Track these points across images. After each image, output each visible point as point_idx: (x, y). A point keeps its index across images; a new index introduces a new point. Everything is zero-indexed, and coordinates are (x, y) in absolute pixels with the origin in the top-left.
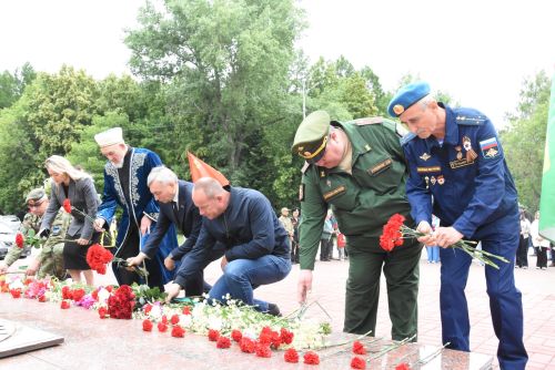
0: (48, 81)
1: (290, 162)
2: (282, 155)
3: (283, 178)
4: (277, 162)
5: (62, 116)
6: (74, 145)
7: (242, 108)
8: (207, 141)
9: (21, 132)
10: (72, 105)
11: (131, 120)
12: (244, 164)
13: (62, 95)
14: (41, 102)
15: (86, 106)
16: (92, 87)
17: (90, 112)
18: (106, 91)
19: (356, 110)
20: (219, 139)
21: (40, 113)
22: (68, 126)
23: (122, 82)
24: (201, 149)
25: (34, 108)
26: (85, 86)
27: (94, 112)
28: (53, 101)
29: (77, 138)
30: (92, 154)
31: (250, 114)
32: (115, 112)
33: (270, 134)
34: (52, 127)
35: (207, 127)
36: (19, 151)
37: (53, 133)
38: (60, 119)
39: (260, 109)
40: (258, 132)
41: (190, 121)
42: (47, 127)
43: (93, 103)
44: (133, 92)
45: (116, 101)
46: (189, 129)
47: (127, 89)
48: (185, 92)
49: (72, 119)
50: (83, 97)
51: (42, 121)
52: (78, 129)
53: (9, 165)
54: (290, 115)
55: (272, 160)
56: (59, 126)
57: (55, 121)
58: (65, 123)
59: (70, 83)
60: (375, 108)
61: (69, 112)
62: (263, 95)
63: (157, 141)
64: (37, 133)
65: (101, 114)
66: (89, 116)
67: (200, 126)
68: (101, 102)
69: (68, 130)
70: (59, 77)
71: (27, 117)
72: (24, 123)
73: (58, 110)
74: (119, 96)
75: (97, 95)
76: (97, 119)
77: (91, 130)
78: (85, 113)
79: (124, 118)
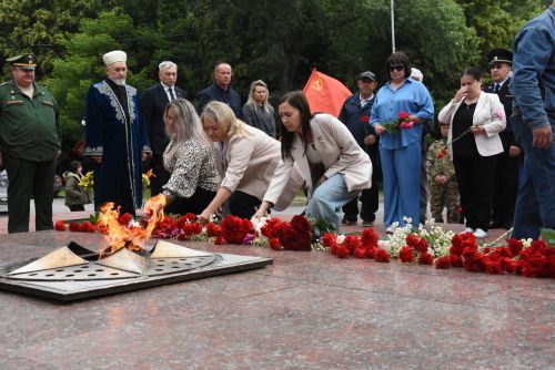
5: (33, 20)
6: (57, 63)
7: (298, 4)
8: (246, 55)
10: (46, 4)
11: (136, 24)
15: (68, 5)
17: (74, 13)
22: (44, 34)
24: (240, 66)
27: (81, 13)
29: (60, 51)
30: (84, 76)
31: (309, 12)
32: (113, 13)
33: (338, 41)
34: (20, 37)
35: (248, 34)
38: (31, 25)
40: (320, 38)
41: (222, 26)
42: (13, 36)
46: (220, 37)
49: (49, 23)
51: (5, 28)
52: (60, 38)
54: (369, 11)
56: (32, 35)
57: (24, 27)
58: (39, 30)
61: (44, 14)
65: (92, 15)
66: (73, 20)
67: (237, 33)
69: (45, 41)
73: (27, 11)
76: (88, 23)
77: (80, 39)
78: (67, 15)
79: (125, 21)
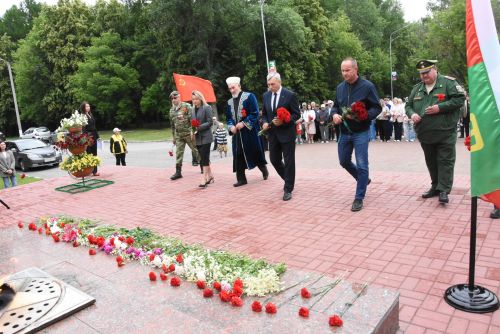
0: (50, 13)
1: (254, 60)
2: (248, 55)
3: (250, 74)
4: (244, 61)
5: (66, 42)
6: (80, 64)
7: (211, 19)
8: (185, 49)
9: (36, 59)
10: (72, 31)
11: (123, 36)
12: (218, 65)
13: (63, 23)
14: (48, 31)
15: (84, 31)
16: (87, 13)
17: (88, 35)
18: (98, 16)
19: (306, 11)
20: (195, 47)
21: (49, 40)
22: (72, 49)
23: (110, 7)
24: (182, 56)
25: (43, 37)
26: (80, 13)
27: (92, 34)
28: (57, 29)
29: (81, 57)
30: (95, 70)
31: (218, 23)
32: (109, 33)
33: (236, 38)
34: (60, 52)
35: (184, 38)
36: (38, 74)
37: (62, 56)
38: (65, 44)
39: (226, 18)
40: (226, 37)
41: (170, 34)
42: (56, 51)
43: (89, 27)
44: (120, 14)
45: (108, 23)
46: (170, 40)
47: (115, 12)
48: (163, 11)
49: (74, 42)
50: (80, 23)
51: (52, 47)
52: (81, 50)
53: (33, 87)
54: (251, 21)
55: (240, 60)
56: (66, 50)
57: (62, 46)
58: (70, 47)
59: (68, 12)
60: (321, 9)
61: (71, 37)
62: (228, 6)
63: (146, 52)
64: (49, 58)
65: (97, 35)
66: (87, 39)
67: (178, 38)
68: (96, 26)
69: (73, 52)
70: (58, 8)
71: (39, 45)
72: (37, 51)
73: (63, 36)
74: (109, 19)
75: (91, 19)
76: (95, 40)
77: (92, 50)
78: (84, 36)
79: (116, 37)
